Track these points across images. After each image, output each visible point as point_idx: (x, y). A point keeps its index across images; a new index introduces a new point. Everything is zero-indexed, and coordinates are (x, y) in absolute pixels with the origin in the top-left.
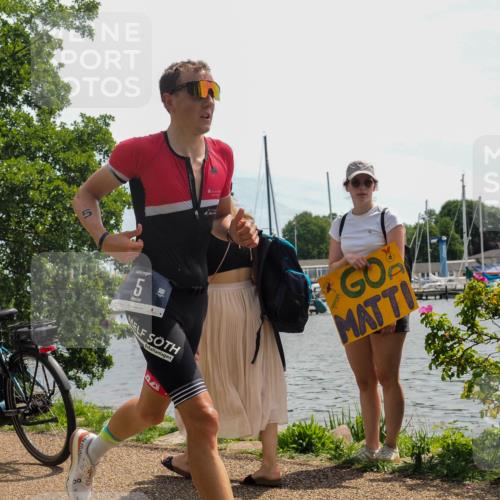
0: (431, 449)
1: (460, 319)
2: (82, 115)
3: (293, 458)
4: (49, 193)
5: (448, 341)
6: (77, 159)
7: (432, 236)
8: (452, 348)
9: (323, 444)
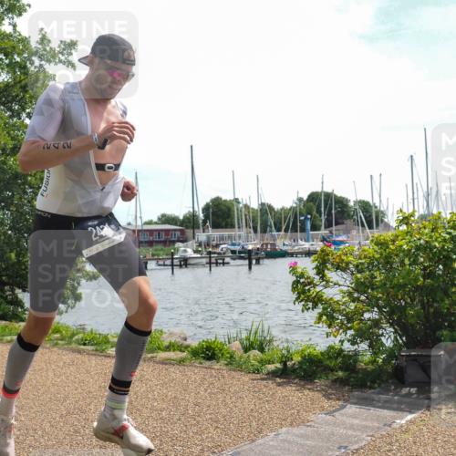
0: (294, 358)
1: (315, 271)
3: (201, 363)
5: (306, 285)
7: (301, 215)
8: (309, 290)
9: (223, 354)
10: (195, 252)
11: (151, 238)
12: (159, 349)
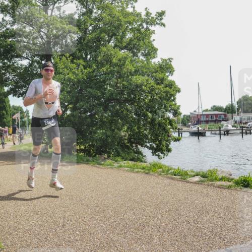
2: (161, 59)
3: (241, 189)
4: (150, 88)
6: (160, 75)
10: (233, 126)
11: (207, 119)
12: (216, 179)
